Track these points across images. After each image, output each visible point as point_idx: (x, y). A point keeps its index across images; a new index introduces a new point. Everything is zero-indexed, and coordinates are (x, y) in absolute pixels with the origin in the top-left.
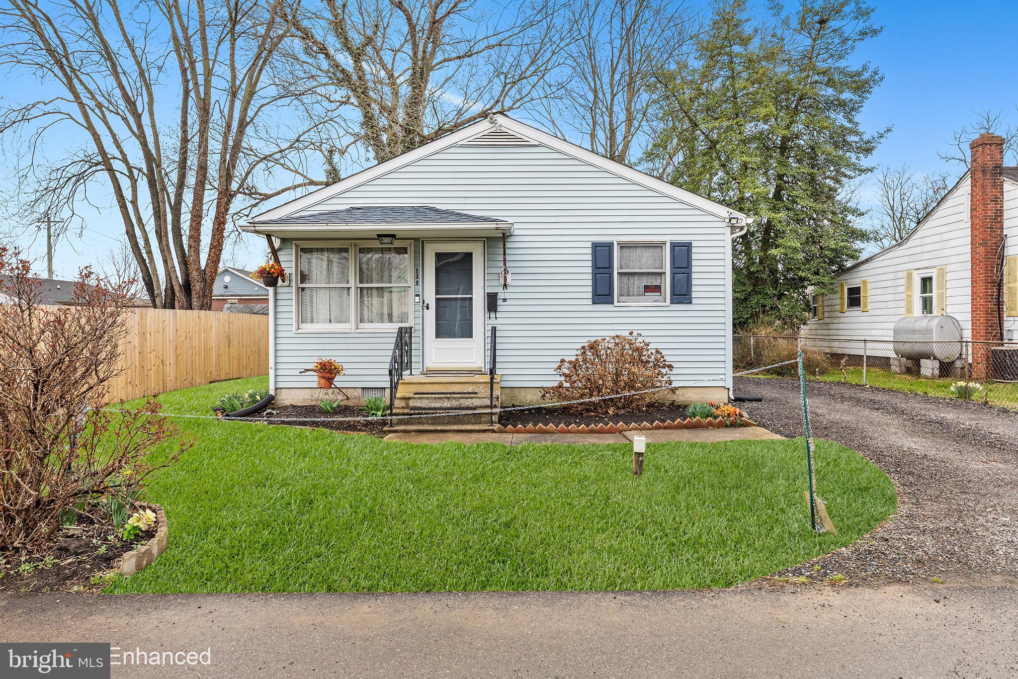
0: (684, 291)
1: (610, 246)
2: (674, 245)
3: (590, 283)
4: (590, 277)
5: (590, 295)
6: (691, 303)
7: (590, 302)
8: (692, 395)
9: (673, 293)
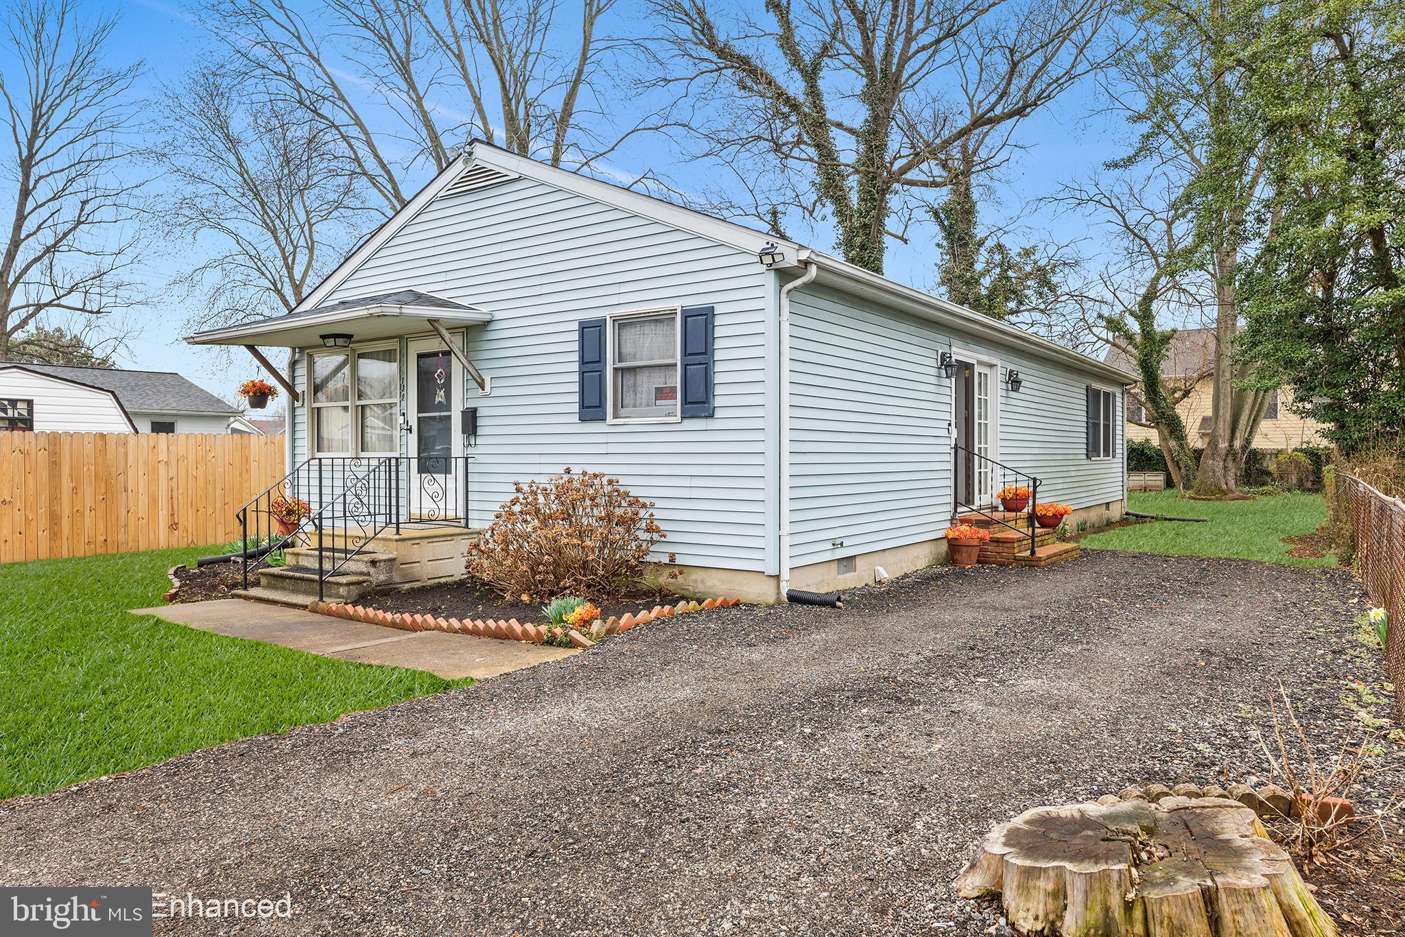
0: (700, 395)
1: (600, 325)
2: (688, 315)
3: (576, 388)
4: (576, 377)
5: (576, 408)
6: (711, 416)
7: (576, 418)
8: (716, 583)
9: (685, 401)
